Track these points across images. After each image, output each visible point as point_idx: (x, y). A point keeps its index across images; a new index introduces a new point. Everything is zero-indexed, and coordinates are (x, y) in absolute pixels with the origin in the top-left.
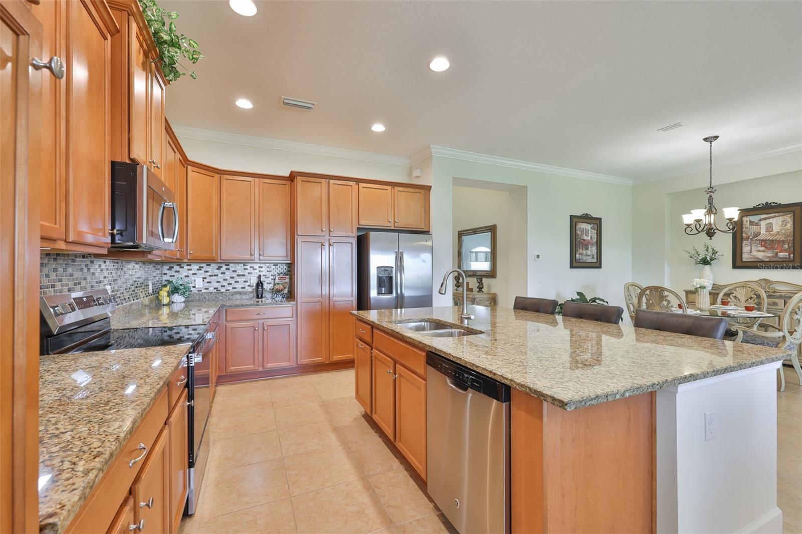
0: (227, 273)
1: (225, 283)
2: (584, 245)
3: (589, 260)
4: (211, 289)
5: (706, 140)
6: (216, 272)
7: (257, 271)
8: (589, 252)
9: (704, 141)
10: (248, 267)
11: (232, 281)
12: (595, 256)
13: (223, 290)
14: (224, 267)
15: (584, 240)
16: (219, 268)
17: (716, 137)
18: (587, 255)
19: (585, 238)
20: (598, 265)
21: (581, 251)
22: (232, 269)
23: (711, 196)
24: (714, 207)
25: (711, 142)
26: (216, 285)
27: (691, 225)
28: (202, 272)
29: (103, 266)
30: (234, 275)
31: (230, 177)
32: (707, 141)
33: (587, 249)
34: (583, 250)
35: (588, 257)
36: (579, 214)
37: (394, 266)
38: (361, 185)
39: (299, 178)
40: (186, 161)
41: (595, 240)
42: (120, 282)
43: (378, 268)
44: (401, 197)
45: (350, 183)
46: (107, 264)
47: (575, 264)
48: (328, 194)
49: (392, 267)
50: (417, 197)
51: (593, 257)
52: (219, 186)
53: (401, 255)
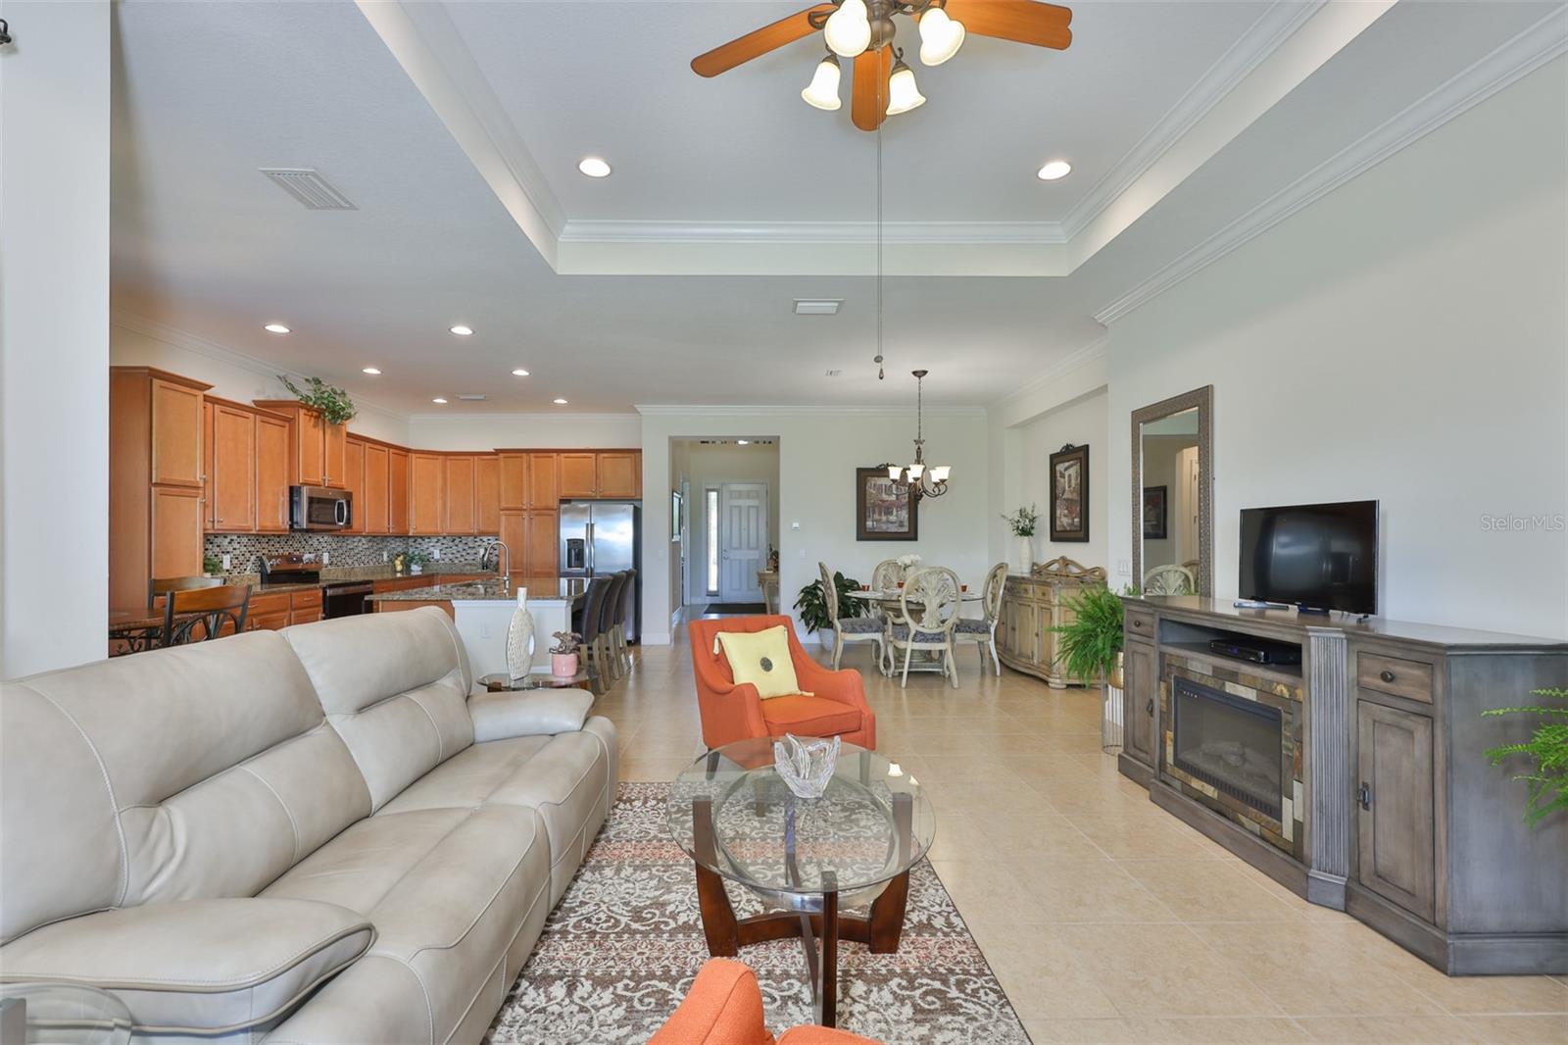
1: (458, 555)
2: (883, 509)
3: (893, 529)
4: (447, 560)
5: (914, 373)
6: (451, 544)
7: (485, 544)
8: (893, 518)
9: (913, 375)
10: (478, 540)
11: (464, 553)
12: (906, 523)
13: (456, 561)
14: (458, 540)
15: (883, 501)
16: (453, 541)
17: (925, 372)
18: (888, 522)
19: (885, 497)
20: (911, 535)
21: (876, 516)
22: (464, 542)
23: (919, 448)
25: (920, 377)
26: (451, 556)
28: (439, 544)
29: (321, 540)
30: (467, 548)
31: (453, 457)
32: (916, 375)
33: (889, 512)
34: (880, 514)
35: (890, 525)
36: (874, 466)
37: (585, 539)
38: (562, 455)
39: (502, 455)
40: (408, 451)
41: (907, 500)
42: (341, 551)
43: (568, 540)
44: (607, 463)
45: (551, 454)
46: (326, 538)
47: (864, 534)
48: (529, 467)
49: (583, 540)
50: (627, 462)
51: (901, 525)
52: (444, 467)
53: (591, 528)
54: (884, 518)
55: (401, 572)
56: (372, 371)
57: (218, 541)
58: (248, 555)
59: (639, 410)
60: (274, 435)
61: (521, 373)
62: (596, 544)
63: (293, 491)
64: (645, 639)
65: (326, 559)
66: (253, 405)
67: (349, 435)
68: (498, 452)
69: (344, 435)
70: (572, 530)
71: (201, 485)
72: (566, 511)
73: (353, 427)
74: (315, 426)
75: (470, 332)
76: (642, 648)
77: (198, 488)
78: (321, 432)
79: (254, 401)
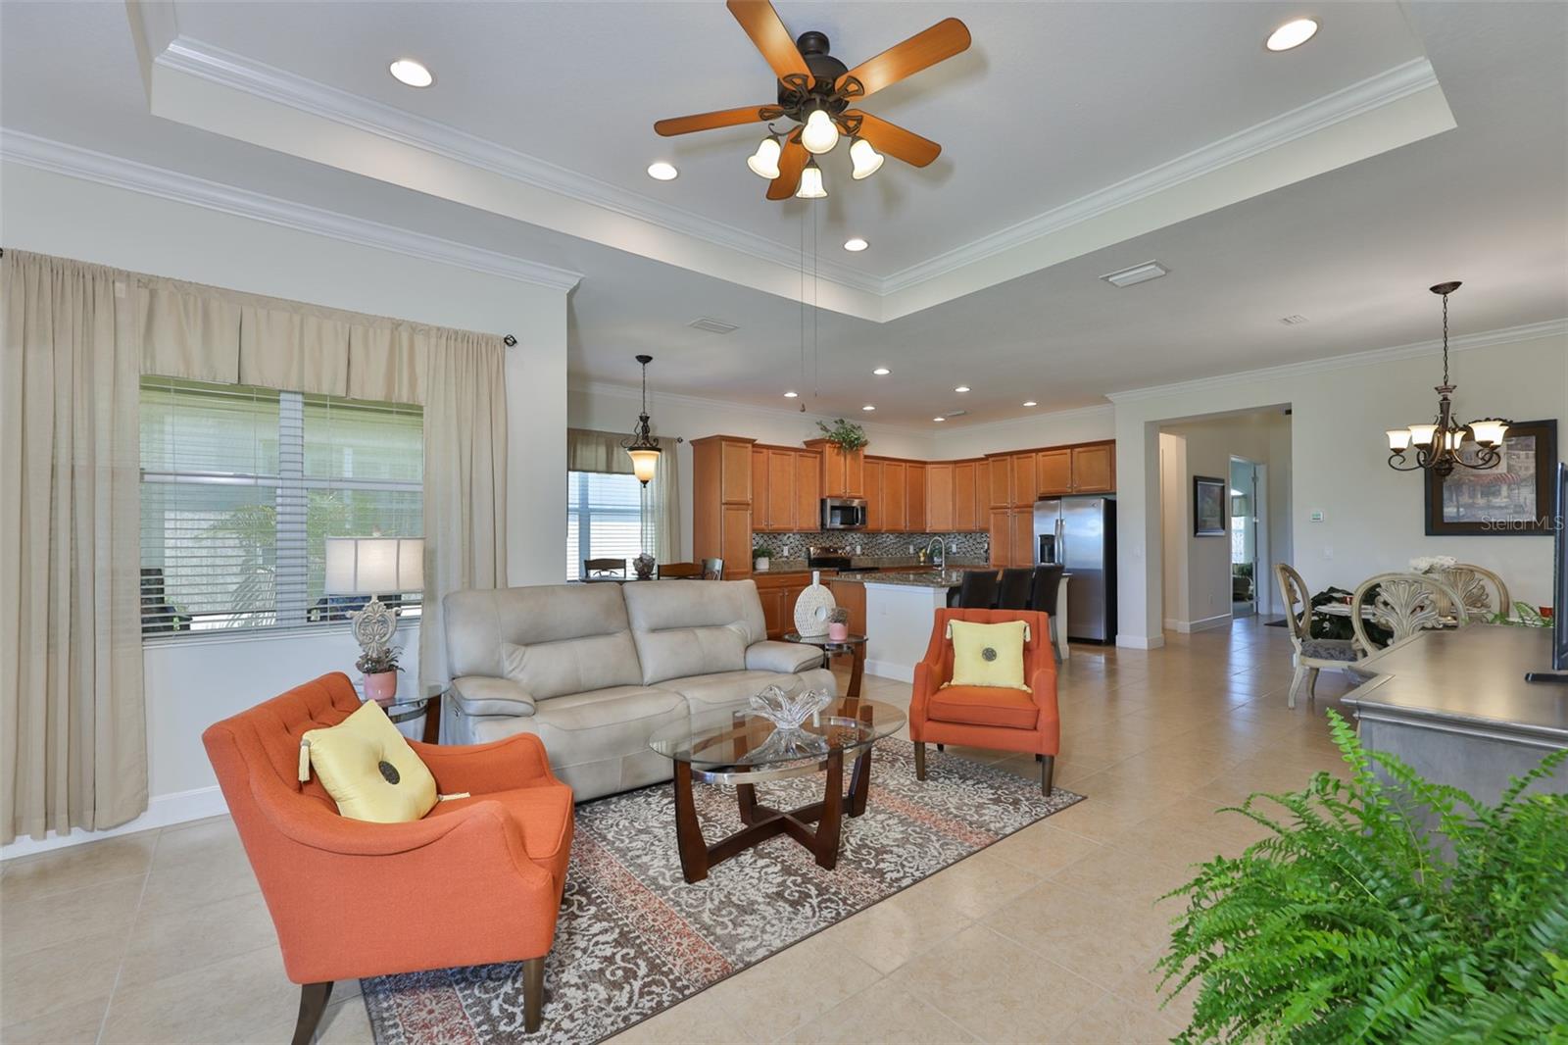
0: (971, 541)
2: (1478, 488)
5: (1435, 289)
6: (964, 540)
9: (1431, 292)
11: (973, 548)
13: (968, 555)
14: (969, 536)
17: (1456, 285)
21: (1465, 499)
23: (1445, 399)
24: (1452, 418)
25: (1445, 294)
26: (964, 550)
27: (1402, 450)
28: (956, 540)
29: (853, 537)
32: (1438, 293)
37: (1055, 534)
38: (1040, 454)
39: (990, 459)
40: (925, 463)
41: (1532, 471)
42: (871, 545)
43: (1041, 536)
44: (1082, 458)
45: (1029, 455)
46: (858, 535)
47: (1436, 525)
48: (1012, 470)
49: (1053, 536)
50: (1102, 454)
51: (1520, 509)
52: (954, 472)
53: (1059, 524)
54: (1481, 501)
55: (924, 562)
56: (869, 408)
57: (780, 537)
58: (800, 547)
59: (1110, 398)
60: (811, 463)
61: (963, 389)
62: (1067, 539)
63: (823, 502)
64: (1120, 640)
65: (858, 550)
66: (804, 447)
67: (866, 457)
68: (988, 457)
69: (862, 457)
70: (1043, 526)
71: (750, 502)
72: (1038, 508)
73: (868, 451)
74: (838, 454)
75: (887, 372)
76: (1117, 649)
77: (748, 504)
78: (843, 459)
79: (805, 443)
